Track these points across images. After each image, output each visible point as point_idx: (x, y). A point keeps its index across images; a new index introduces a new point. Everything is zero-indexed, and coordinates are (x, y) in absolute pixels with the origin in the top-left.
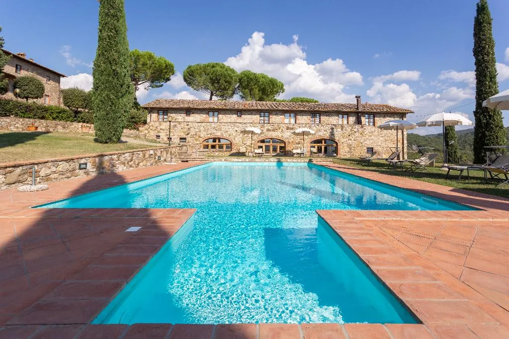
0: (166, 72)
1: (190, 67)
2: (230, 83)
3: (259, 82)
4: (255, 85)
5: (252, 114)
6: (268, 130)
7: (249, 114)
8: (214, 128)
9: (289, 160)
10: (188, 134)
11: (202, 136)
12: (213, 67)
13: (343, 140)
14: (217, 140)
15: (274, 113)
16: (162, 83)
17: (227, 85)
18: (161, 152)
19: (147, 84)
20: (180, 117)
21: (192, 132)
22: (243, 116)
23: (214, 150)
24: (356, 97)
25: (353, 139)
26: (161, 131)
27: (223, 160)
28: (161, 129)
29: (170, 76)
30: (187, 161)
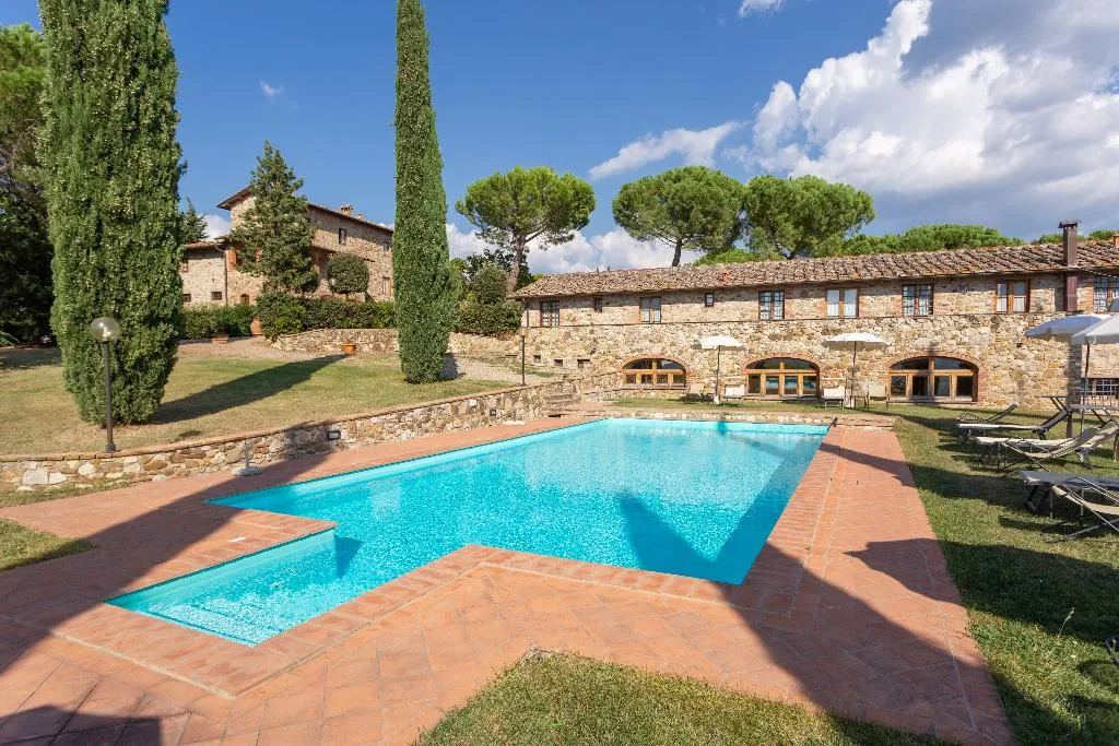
0: (578, 208)
1: (626, 188)
2: (717, 217)
3: (794, 202)
4: (781, 212)
5: (739, 298)
6: (774, 337)
7: (732, 300)
8: (646, 337)
9: (781, 419)
10: (593, 352)
11: (622, 354)
12: (677, 179)
13: (993, 359)
14: (654, 364)
15: (796, 292)
16: (571, 232)
17: (709, 222)
18: (499, 400)
19: (543, 237)
20: (583, 314)
21: (602, 347)
22: (718, 304)
23: (648, 385)
24: (1061, 226)
25: (1031, 356)
26: (543, 346)
27: (633, 414)
28: (542, 342)
29: (586, 213)
30: (559, 416)
